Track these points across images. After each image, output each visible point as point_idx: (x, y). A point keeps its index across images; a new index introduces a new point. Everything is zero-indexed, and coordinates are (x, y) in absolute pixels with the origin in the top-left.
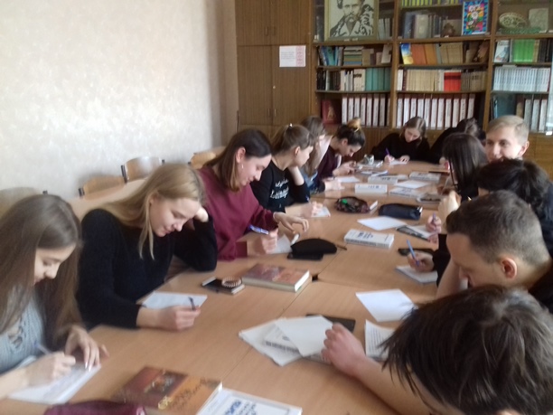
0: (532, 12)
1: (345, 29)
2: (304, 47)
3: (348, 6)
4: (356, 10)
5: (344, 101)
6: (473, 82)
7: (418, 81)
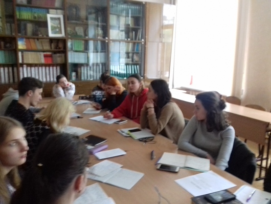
0: (77, 28)
6: (59, 59)
7: (31, 58)
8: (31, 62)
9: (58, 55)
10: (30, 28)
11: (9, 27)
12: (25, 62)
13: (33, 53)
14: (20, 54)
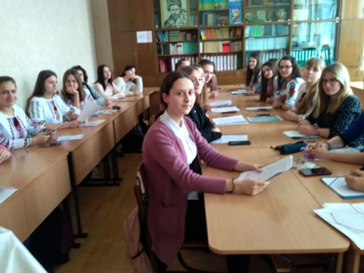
0: (258, 13)
1: (172, 22)
2: (150, 32)
3: (173, 10)
4: (178, 12)
5: (173, 60)
6: (236, 47)
7: (210, 47)
8: (210, 51)
9: (236, 43)
10: (211, 18)
11: (193, 20)
12: (205, 52)
13: (212, 43)
14: (201, 44)
